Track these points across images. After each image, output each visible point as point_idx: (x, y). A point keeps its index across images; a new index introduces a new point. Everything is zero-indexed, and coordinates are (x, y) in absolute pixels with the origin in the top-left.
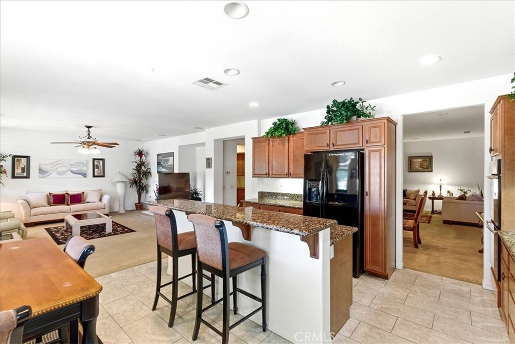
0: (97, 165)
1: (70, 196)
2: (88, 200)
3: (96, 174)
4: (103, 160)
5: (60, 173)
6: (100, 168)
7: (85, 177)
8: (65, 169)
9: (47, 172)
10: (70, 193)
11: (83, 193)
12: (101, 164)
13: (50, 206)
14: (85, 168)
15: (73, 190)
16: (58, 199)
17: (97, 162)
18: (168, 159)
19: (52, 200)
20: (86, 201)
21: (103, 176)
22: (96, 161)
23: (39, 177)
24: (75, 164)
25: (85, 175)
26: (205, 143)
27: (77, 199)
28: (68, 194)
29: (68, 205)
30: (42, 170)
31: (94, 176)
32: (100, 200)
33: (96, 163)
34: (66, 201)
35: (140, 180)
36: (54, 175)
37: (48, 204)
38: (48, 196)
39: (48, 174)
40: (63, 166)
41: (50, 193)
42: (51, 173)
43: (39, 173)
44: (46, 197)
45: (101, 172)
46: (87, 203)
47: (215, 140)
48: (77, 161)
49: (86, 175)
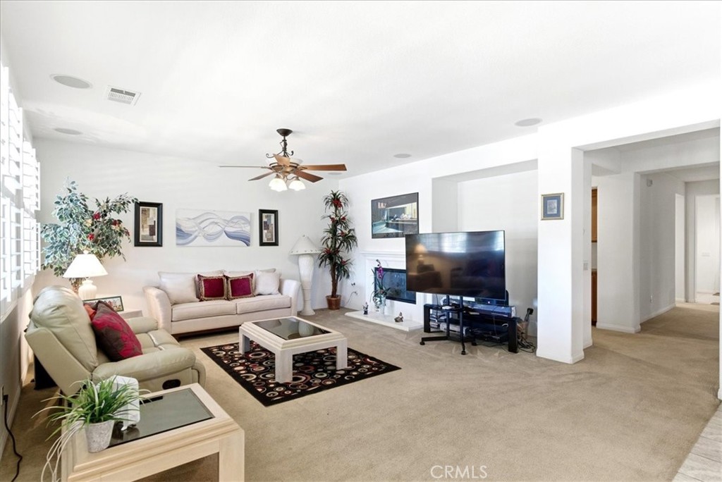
0: (265, 223)
1: (231, 281)
2: (260, 289)
3: (265, 240)
4: (275, 212)
5: (210, 238)
6: (270, 228)
7: (248, 245)
8: (217, 229)
9: (189, 235)
10: (231, 276)
11: (252, 275)
12: (273, 221)
13: (201, 301)
14: (247, 228)
15: (235, 271)
16: (213, 288)
17: (267, 217)
18: (404, 208)
19: (203, 289)
20: (257, 293)
21: (276, 244)
22: (264, 215)
23: (177, 244)
24: (233, 218)
25: (247, 241)
26: (536, 160)
27: (242, 287)
28: (227, 278)
29: (228, 299)
30: (181, 230)
31: (262, 244)
32: (280, 290)
33: (265, 219)
34: (225, 292)
35: (336, 251)
36: (200, 240)
37: (198, 297)
38: (195, 281)
39: (193, 236)
40: (213, 222)
41: (199, 275)
42: (196, 237)
43: (177, 236)
44: (192, 283)
45: (272, 235)
46: (259, 295)
47: (574, 148)
48: (235, 215)
49: (249, 241)
